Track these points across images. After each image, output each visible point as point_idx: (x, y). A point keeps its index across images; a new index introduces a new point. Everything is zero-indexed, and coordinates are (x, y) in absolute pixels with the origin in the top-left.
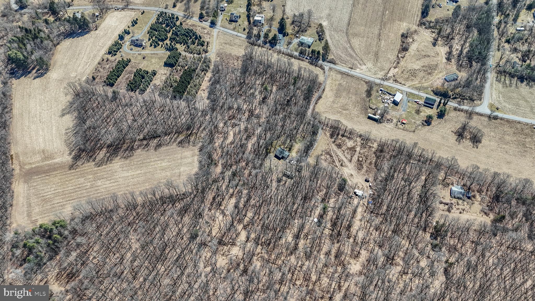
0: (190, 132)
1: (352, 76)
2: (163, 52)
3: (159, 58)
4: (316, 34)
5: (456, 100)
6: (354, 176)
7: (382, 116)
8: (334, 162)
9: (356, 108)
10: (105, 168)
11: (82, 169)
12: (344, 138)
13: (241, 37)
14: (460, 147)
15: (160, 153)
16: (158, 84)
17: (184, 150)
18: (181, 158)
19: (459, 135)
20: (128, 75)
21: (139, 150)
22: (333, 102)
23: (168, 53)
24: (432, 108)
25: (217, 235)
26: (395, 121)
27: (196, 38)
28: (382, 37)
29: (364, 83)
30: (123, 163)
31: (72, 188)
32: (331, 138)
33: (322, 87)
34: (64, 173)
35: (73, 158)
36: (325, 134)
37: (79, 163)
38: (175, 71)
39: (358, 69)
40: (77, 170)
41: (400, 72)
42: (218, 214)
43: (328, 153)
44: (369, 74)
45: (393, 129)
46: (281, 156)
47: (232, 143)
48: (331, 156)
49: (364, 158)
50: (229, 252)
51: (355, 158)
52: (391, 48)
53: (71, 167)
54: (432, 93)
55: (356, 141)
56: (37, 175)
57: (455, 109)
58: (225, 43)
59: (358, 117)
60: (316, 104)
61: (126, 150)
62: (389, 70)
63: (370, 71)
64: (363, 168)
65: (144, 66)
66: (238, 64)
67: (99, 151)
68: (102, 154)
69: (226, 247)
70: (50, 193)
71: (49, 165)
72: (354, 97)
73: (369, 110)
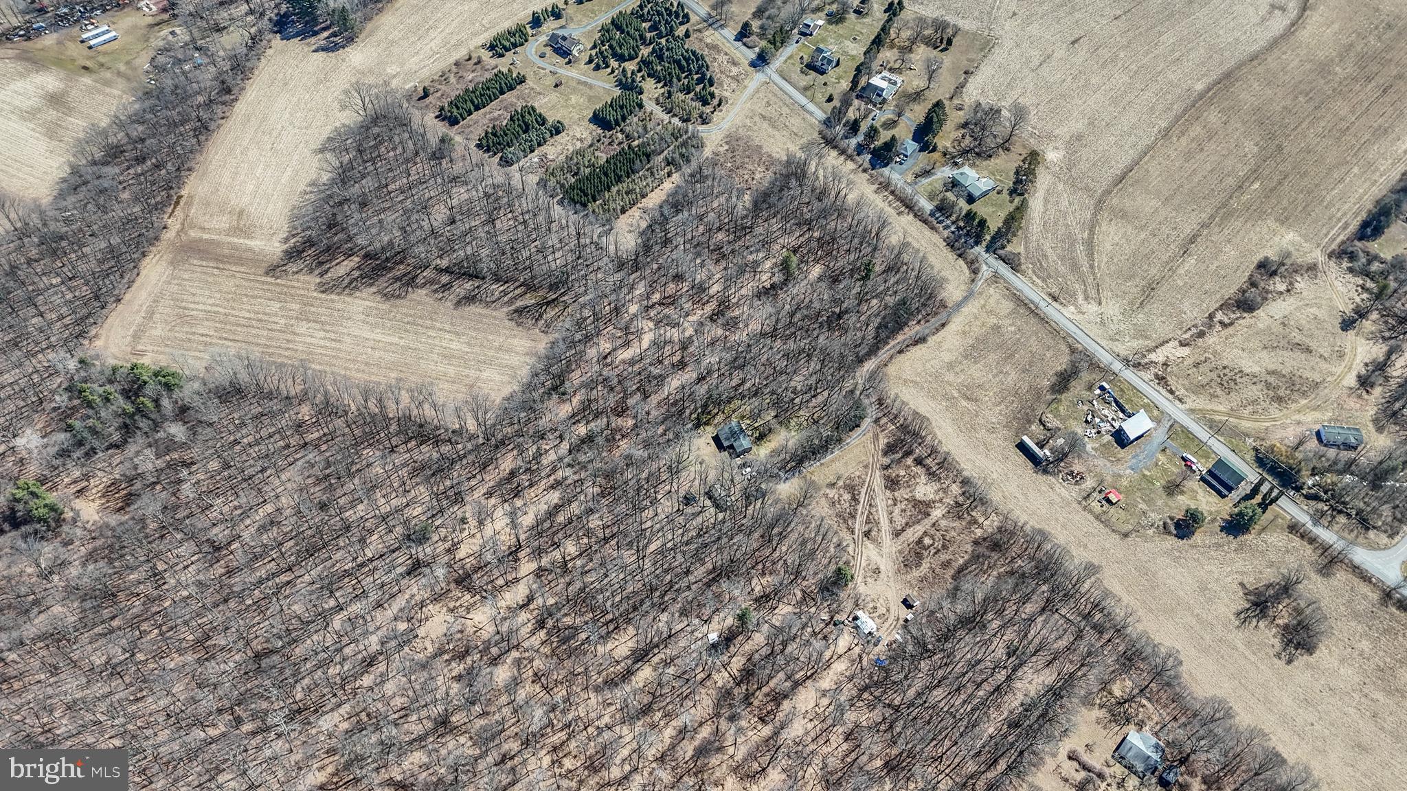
0: (554, 297)
1: (1044, 320)
2: (607, 86)
3: (590, 99)
4: (1012, 174)
5: (1312, 503)
6: (882, 575)
7: (1061, 456)
8: (853, 517)
9: (1003, 406)
10: (333, 301)
11: (289, 283)
12: (919, 470)
13: (811, 114)
14: (1238, 638)
15: (462, 317)
16: (551, 157)
17: (517, 331)
18: (500, 349)
19: (1256, 604)
20: (500, 112)
21: (424, 292)
22: (950, 366)
23: (617, 92)
24: (1223, 496)
25: (467, 560)
26: (1089, 483)
27: (700, 81)
28: (1197, 249)
29: (1067, 351)
30: (372, 304)
31: (248, 315)
32: (885, 454)
33: (943, 315)
34: (252, 277)
35: (286, 252)
36: (876, 438)
37: (291, 268)
38: (607, 141)
39: (1072, 308)
40: (279, 281)
41: (1188, 362)
42: (499, 513)
43: (852, 489)
44: (1094, 331)
45: (1068, 505)
46: (726, 444)
47: (632, 362)
48: (855, 499)
49: (938, 544)
50: (468, 610)
51: (912, 534)
52: (1207, 287)
53: (273, 270)
54: (1250, 456)
55: (945, 491)
56: (201, 259)
57: (1294, 528)
58: (764, 117)
59: (992, 430)
60: (900, 352)
61: (397, 279)
62: (1162, 344)
63: (1103, 323)
64: (918, 565)
65: (548, 105)
66: (762, 177)
67: (343, 258)
68: (344, 267)
69: (468, 597)
70: (201, 307)
71: (235, 248)
72: (1013, 375)
73: (1033, 427)
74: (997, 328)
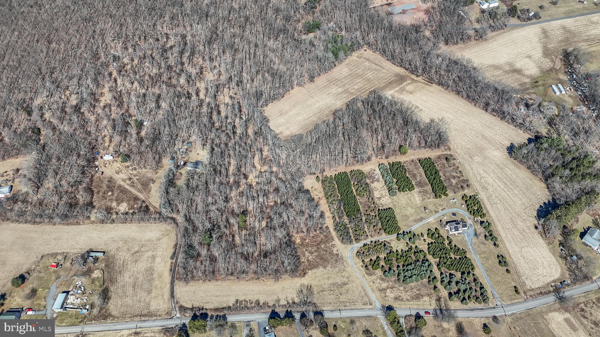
9: (121, 262)
29: (113, 313)
36: (154, 207)
56: (394, 80)
71: (393, 87)
72: (127, 279)
73: (103, 265)
74: (149, 292)
